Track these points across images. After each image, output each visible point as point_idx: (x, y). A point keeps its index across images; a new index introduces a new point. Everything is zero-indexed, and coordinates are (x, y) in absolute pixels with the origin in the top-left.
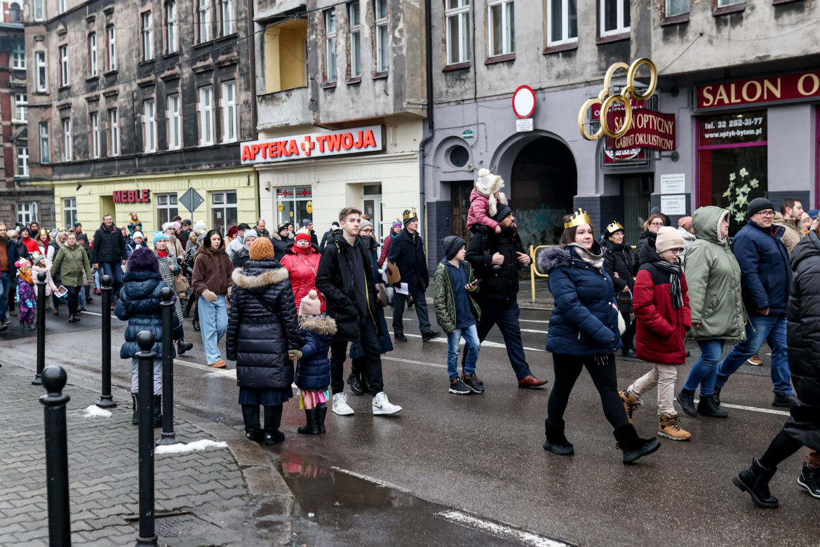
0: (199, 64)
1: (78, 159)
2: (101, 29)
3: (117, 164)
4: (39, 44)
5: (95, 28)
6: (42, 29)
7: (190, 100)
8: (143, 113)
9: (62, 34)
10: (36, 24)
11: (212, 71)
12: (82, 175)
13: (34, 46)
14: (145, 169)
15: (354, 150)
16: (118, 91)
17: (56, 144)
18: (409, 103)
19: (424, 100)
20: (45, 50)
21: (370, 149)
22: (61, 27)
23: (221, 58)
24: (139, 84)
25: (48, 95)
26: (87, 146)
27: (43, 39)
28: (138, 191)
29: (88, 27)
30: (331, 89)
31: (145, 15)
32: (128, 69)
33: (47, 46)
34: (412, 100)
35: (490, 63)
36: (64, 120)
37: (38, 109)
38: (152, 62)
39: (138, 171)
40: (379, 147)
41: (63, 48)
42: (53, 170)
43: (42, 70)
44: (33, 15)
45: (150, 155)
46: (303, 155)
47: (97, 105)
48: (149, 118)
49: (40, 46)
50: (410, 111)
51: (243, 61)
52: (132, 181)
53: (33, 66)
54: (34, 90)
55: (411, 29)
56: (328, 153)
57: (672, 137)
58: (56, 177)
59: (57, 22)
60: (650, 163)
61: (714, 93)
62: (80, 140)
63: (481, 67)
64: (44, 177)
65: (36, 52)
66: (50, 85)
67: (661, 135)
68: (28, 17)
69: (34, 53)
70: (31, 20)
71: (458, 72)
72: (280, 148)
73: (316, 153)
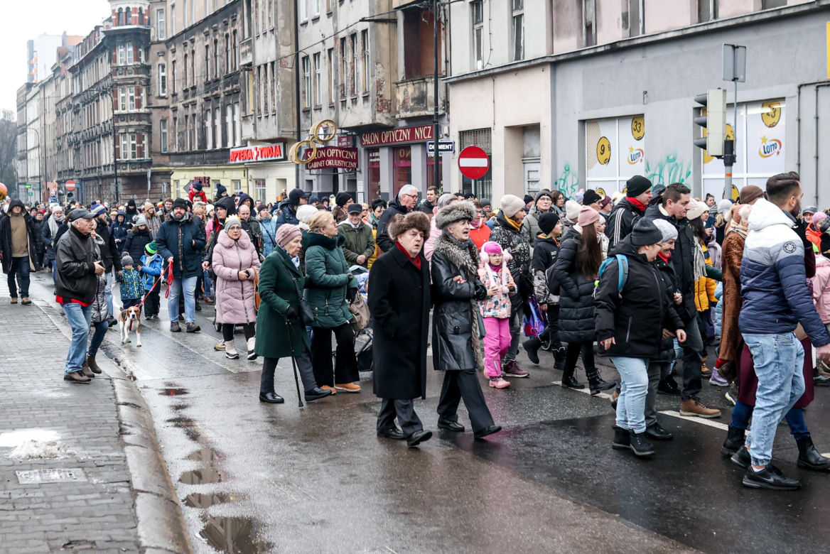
0: (227, 89)
1: (181, 151)
2: (189, 52)
3: (197, 156)
4: (161, 58)
5: (187, 52)
6: (163, 47)
7: (224, 115)
8: (207, 120)
9: (174, 52)
10: (159, 42)
11: (231, 94)
12: (182, 164)
13: (157, 60)
14: (207, 161)
15: (273, 158)
16: (196, 101)
17: (171, 137)
18: (283, 131)
19: (295, 129)
20: (165, 62)
21: (279, 157)
22: (173, 47)
23: (235, 86)
24: (204, 98)
25: (167, 99)
26: (184, 141)
27: (163, 54)
28: (205, 177)
29: (184, 50)
30: (260, 118)
31: (207, 47)
32: (201, 86)
33: (166, 59)
34: (285, 129)
35: (315, 110)
36: (175, 119)
37: (160, 110)
38: (210, 83)
39: (204, 163)
40: (282, 157)
41: (174, 62)
42: (170, 159)
43: (163, 78)
44: (157, 36)
45: (209, 152)
46: (254, 160)
47: (188, 110)
48: (208, 124)
49: (161, 60)
50: (283, 136)
51: (242, 90)
52: (201, 170)
53: (157, 76)
54: (157, 95)
55: (284, 85)
56: (264, 159)
57: (356, 161)
58: (171, 164)
59: (170, 43)
60: (355, 174)
61: (365, 137)
62: (181, 136)
63: (313, 111)
64: (163, 163)
65: (159, 65)
66: (169, 91)
67: (345, 160)
68: (154, 37)
69: (157, 66)
70: (156, 40)
71: (307, 111)
72: (245, 154)
73: (259, 159)
